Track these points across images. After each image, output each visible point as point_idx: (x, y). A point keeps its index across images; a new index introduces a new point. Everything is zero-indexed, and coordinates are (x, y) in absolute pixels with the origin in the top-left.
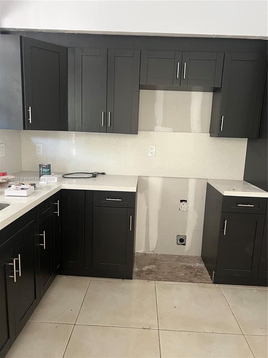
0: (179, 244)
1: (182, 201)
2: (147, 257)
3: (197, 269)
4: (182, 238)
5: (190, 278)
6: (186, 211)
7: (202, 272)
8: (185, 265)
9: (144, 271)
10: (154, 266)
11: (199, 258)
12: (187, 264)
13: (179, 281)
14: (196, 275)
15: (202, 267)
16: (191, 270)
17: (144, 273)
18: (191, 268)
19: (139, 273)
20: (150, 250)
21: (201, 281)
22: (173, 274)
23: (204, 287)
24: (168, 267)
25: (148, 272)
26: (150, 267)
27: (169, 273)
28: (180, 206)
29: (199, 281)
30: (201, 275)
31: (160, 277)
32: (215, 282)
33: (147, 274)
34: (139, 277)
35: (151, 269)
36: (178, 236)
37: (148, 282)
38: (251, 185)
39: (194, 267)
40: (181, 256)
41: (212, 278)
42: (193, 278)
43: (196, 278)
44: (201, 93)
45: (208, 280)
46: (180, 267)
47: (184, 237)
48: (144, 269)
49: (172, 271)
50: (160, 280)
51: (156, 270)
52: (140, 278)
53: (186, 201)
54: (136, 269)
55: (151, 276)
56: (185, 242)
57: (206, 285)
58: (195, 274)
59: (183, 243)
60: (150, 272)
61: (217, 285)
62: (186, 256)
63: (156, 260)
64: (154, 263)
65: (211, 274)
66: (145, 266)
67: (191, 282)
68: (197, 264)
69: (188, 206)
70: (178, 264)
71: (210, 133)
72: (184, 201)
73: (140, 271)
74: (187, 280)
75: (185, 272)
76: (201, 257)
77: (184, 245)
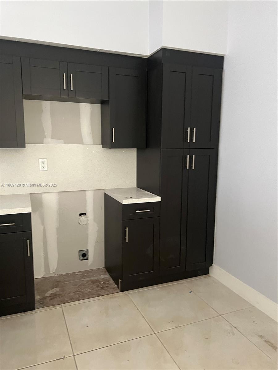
0: (82, 260)
1: (81, 215)
2: (48, 281)
3: (103, 281)
4: (84, 252)
5: (97, 292)
6: (86, 224)
7: (108, 283)
8: (90, 280)
9: (47, 297)
10: (58, 289)
11: (103, 269)
12: (92, 279)
13: (87, 298)
14: (103, 288)
15: (108, 278)
16: (97, 284)
17: (48, 299)
18: (96, 281)
19: (41, 301)
20: (51, 272)
21: (108, 292)
22: (79, 292)
23: (113, 298)
24: (73, 286)
25: (51, 297)
26: (54, 291)
27: (75, 292)
28: (80, 220)
29: (107, 293)
30: (108, 286)
31: (66, 299)
32: (122, 291)
33: (51, 299)
34: (42, 305)
35: (55, 293)
36: (80, 251)
37: (54, 307)
38: (145, 191)
39: (100, 280)
40: (84, 272)
41: (118, 287)
42: (100, 291)
43: (103, 291)
44: (88, 105)
45: (115, 290)
46: (86, 284)
47: (86, 252)
48: (47, 295)
49: (78, 289)
50: (67, 302)
51: (61, 293)
52: (44, 306)
53: (85, 214)
54: (37, 297)
55: (56, 300)
56: (87, 256)
57: (114, 295)
58: (101, 287)
59: (86, 257)
60: (54, 296)
61: (124, 292)
62: (90, 270)
63: (58, 282)
64: (57, 286)
65: (117, 283)
66: (48, 291)
67: (99, 295)
68: (102, 277)
69: (87, 219)
70: (83, 280)
71: (102, 144)
72: (83, 214)
73: (42, 298)
74: (94, 295)
75: (91, 287)
76: (105, 269)
77: (87, 259)
